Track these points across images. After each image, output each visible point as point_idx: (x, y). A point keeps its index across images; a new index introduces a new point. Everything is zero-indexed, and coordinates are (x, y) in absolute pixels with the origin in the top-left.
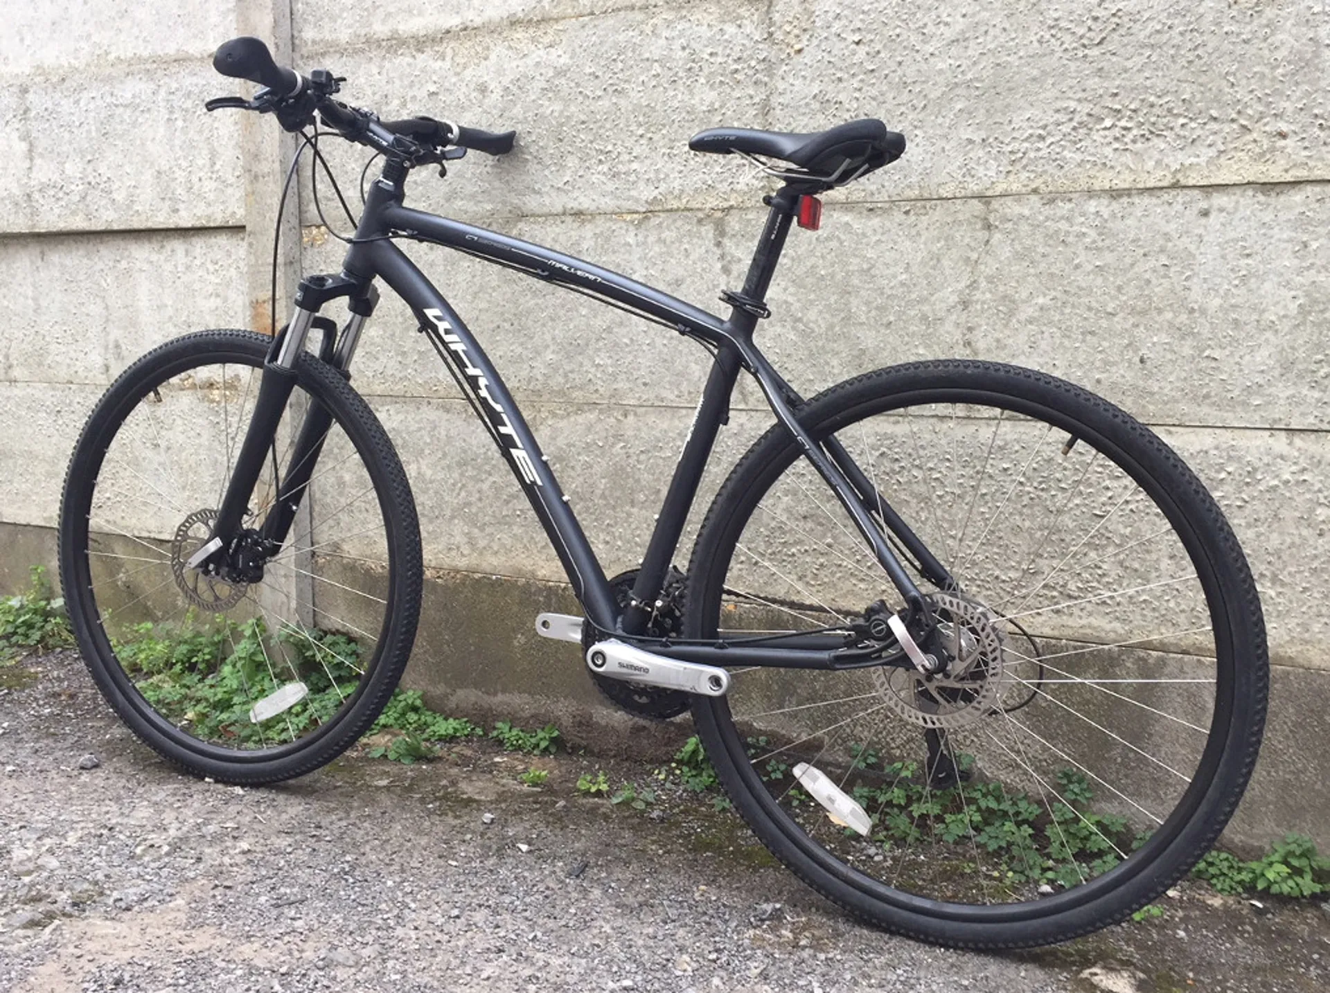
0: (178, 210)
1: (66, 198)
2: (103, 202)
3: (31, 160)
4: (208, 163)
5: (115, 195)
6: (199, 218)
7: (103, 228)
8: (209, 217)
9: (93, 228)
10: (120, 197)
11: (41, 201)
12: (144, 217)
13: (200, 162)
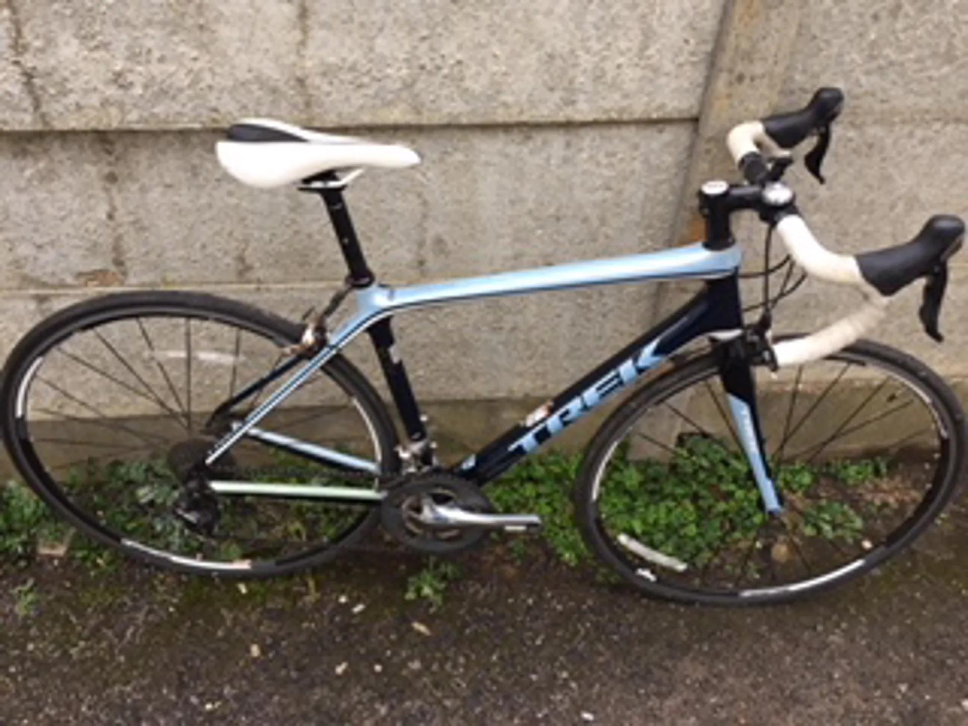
0: (573, 102)
1: (375, 86)
2: (445, 92)
3: (305, 31)
4: (635, 45)
5: (467, 83)
6: (606, 111)
10: (478, 85)
11: (326, 88)
12: (515, 111)
13: (623, 45)
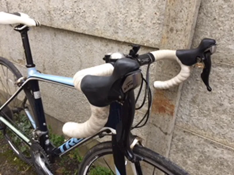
0: (117, 33)
1: (65, 16)
2: (81, 21)
5: (87, 19)
6: (128, 39)
7: (81, 32)
8: (134, 39)
9: (77, 31)
10: (89, 21)
11: (54, 15)
12: (100, 32)
